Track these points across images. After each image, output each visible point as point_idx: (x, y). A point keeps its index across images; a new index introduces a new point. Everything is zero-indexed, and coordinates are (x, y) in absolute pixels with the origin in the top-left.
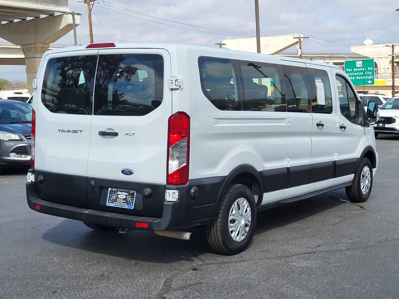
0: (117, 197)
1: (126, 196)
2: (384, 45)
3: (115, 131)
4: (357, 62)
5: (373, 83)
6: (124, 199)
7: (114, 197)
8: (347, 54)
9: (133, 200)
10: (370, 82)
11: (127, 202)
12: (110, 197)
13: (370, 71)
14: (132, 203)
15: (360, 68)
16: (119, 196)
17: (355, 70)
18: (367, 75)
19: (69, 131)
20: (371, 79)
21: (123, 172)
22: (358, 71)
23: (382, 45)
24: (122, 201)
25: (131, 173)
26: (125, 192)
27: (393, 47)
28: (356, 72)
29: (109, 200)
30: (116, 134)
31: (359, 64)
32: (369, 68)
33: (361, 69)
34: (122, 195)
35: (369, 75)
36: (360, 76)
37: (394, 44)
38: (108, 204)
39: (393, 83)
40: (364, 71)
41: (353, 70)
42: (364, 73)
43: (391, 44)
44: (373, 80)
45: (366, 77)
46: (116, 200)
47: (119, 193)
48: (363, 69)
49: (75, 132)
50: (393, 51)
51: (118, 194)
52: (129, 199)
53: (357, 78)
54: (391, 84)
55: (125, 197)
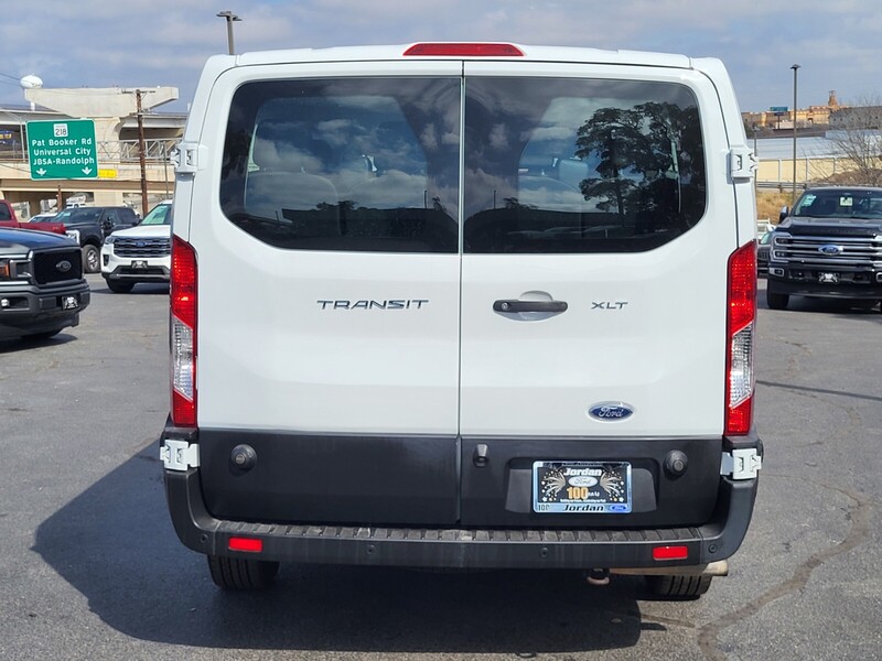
0: (568, 485)
1: (598, 478)
2: (120, 91)
3: (557, 298)
4: (55, 125)
5: (94, 173)
6: (591, 489)
7: (556, 486)
8: (10, 107)
9: (624, 487)
10: (87, 171)
11: (604, 495)
12: (540, 487)
13: (86, 146)
14: (624, 495)
15: (63, 138)
16: (572, 481)
17: (51, 142)
18: (79, 156)
19: (368, 304)
20: (89, 166)
21: (596, 412)
22: (59, 147)
23: (115, 90)
24: (588, 494)
25: (626, 413)
26: (591, 468)
27: (138, 95)
28: (54, 147)
29: (541, 495)
30: (560, 307)
31: (60, 129)
32: (83, 141)
33: (66, 143)
34: (583, 478)
35: (85, 156)
36: (65, 157)
37: (142, 89)
38: (540, 508)
39: (143, 175)
40: (73, 148)
41: (46, 143)
42: (73, 151)
43: (134, 90)
44: (93, 167)
45: (79, 161)
46: (564, 494)
47: (569, 472)
48: (71, 141)
49: (396, 304)
50: (139, 104)
51: (570, 477)
52: (609, 486)
53: (58, 161)
54: (139, 177)
55: (594, 482)
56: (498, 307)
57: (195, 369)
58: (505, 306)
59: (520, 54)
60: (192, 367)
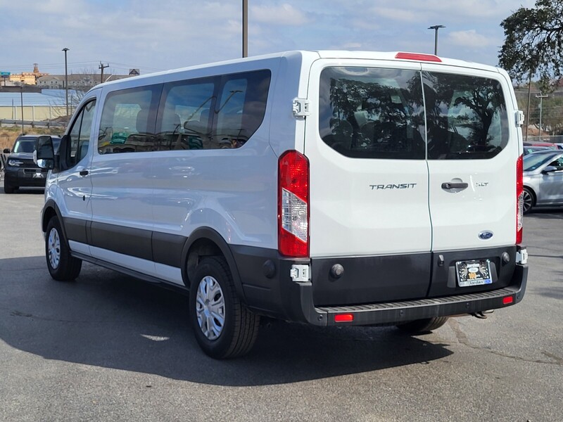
0: (469, 273)
1: (478, 268)
3: (464, 182)
6: (477, 273)
7: (464, 273)
9: (488, 271)
11: (482, 276)
12: (460, 274)
14: (488, 275)
16: (470, 270)
19: (392, 186)
21: (482, 236)
24: (476, 276)
25: (491, 236)
26: (475, 263)
29: (461, 278)
30: (464, 186)
34: (473, 268)
38: (461, 284)
46: (468, 277)
47: (469, 266)
49: (404, 186)
51: (469, 268)
52: (483, 271)
55: (477, 270)
56: (444, 186)
57: (308, 225)
58: (447, 186)
59: (440, 61)
60: (307, 224)
